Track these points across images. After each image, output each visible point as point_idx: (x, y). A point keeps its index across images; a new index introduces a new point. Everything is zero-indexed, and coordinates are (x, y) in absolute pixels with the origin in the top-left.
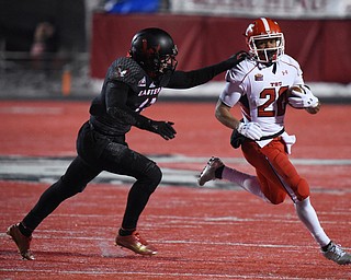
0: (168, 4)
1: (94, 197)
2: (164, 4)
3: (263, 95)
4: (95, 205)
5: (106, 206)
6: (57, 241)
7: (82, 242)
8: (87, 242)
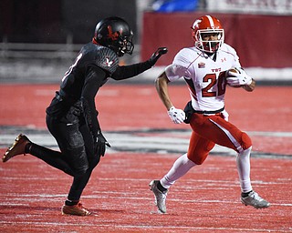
0: (205, 4)
1: (144, 164)
2: (201, 5)
3: (205, 80)
4: (145, 170)
5: (154, 172)
6: (113, 201)
7: (134, 201)
8: (138, 201)
